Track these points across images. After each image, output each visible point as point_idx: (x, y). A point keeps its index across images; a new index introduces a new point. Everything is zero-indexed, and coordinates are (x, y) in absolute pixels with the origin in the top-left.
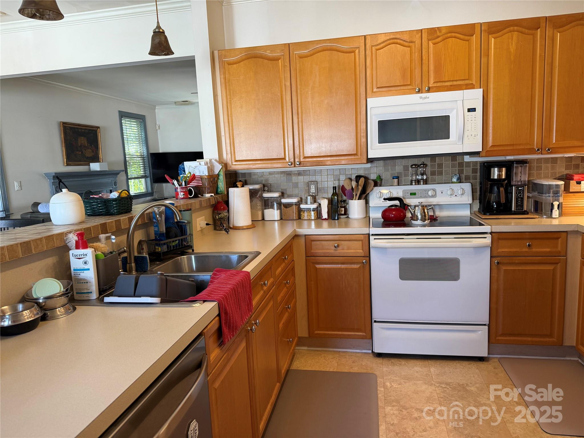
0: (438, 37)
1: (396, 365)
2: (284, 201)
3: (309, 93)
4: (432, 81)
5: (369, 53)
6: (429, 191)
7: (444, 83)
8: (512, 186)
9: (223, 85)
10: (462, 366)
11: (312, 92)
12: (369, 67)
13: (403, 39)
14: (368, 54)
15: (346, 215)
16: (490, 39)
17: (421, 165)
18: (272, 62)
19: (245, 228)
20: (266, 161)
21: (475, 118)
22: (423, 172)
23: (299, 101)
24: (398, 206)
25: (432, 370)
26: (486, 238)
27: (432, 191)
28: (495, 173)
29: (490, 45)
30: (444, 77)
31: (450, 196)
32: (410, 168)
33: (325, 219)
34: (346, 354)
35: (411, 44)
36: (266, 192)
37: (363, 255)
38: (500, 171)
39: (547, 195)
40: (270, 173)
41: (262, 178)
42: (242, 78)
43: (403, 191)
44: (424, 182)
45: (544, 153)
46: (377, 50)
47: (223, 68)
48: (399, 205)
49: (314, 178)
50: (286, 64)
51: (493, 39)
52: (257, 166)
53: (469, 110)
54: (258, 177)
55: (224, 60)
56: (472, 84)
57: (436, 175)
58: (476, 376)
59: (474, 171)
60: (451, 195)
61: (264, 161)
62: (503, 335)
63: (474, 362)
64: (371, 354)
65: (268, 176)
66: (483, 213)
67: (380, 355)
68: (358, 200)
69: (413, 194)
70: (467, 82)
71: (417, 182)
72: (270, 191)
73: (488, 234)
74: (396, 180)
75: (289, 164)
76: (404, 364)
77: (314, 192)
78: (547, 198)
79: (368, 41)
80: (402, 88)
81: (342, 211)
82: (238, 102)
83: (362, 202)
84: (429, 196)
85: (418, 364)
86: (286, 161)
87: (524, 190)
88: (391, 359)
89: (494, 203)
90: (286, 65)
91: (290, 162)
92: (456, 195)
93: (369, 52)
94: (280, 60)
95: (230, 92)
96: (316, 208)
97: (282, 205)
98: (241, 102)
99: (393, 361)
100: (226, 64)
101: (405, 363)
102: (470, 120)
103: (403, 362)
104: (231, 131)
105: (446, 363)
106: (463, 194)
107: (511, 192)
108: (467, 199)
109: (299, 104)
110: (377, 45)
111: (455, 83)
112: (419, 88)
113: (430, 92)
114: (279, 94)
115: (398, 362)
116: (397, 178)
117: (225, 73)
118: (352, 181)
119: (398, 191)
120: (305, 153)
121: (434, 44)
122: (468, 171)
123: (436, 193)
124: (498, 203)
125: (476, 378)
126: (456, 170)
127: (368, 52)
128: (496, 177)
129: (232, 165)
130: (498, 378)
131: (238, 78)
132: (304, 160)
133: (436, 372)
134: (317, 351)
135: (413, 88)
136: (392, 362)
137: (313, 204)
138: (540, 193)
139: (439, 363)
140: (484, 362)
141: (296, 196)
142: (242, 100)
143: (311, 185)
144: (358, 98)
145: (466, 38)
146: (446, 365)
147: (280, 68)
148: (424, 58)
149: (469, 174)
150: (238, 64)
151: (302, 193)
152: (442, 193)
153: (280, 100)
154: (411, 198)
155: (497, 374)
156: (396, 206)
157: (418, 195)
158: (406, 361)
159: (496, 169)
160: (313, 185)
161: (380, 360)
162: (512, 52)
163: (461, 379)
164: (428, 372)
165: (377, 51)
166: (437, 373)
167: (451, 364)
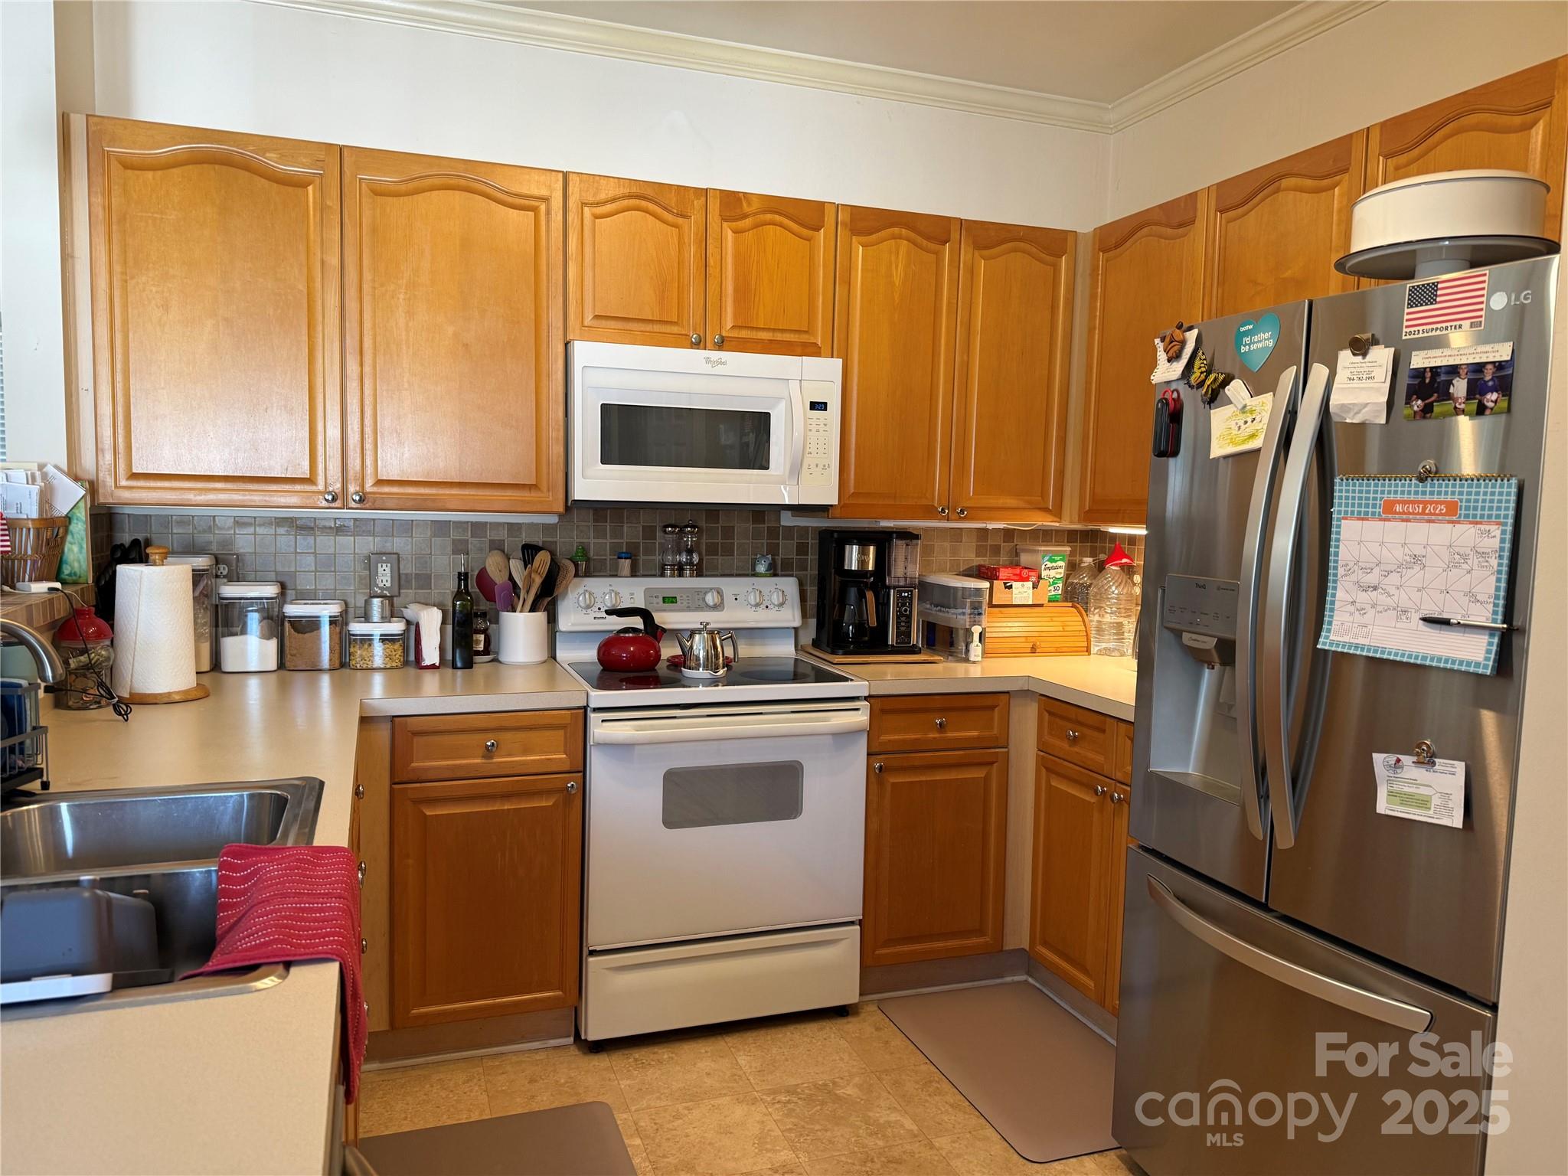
0: (744, 216)
1: (649, 1064)
2: (293, 610)
3: (398, 299)
4: (729, 322)
5: (576, 221)
6: (705, 593)
7: (754, 333)
8: (889, 588)
9: (101, 229)
10: (807, 1036)
11: (408, 296)
12: (574, 256)
13: (662, 204)
14: (573, 223)
15: (489, 654)
16: (853, 246)
17: (687, 526)
18: (281, 186)
19: (177, 698)
20: (244, 482)
21: (825, 425)
22: (691, 545)
23: (367, 316)
24: (641, 630)
25: (743, 1060)
26: (857, 709)
27: (715, 593)
28: (853, 557)
29: (853, 259)
30: (755, 316)
31: (754, 608)
32: (659, 534)
33: (433, 667)
34: (503, 1061)
35: (680, 220)
36: (225, 580)
37: (567, 768)
38: (863, 553)
39: (960, 611)
40: (239, 523)
41: (209, 537)
42: (173, 217)
43: (645, 592)
44: (693, 571)
45: (953, 518)
46: (596, 217)
47: (104, 174)
48: (641, 626)
49: (389, 545)
50: (329, 203)
51: (861, 247)
52: (211, 497)
53: (814, 406)
54: (195, 531)
55: (108, 151)
56: (815, 343)
57: (718, 555)
58: (846, 1057)
59: (802, 549)
60: (757, 605)
61: (239, 481)
62: (890, 942)
63: (828, 1021)
64: (572, 1048)
65: (229, 528)
66: (829, 650)
67: (599, 1047)
68: (529, 612)
69: (670, 600)
70: (804, 338)
71: (678, 569)
72: (235, 579)
73: (861, 700)
74: (626, 564)
75: (326, 496)
76: (669, 1058)
77: (388, 584)
78: (959, 617)
79: (573, 190)
80: (657, 328)
81: (478, 642)
82: (154, 289)
83: (541, 616)
84: (707, 605)
85: (703, 1051)
86: (313, 488)
87: (912, 597)
88: (631, 1052)
89: (851, 627)
90: (329, 207)
91: (329, 493)
92: (767, 607)
93: (574, 219)
94: (310, 188)
95: (124, 252)
96: (401, 635)
97: (287, 625)
98: (163, 292)
99: (637, 1056)
100: (114, 163)
101: (671, 1055)
102: (814, 430)
103: (663, 1052)
104: (119, 377)
105: (769, 1038)
106: (781, 605)
107: (885, 601)
108: (790, 616)
109: (367, 325)
110: (598, 204)
111: (779, 336)
112: (699, 336)
113: (724, 349)
114: (302, 287)
115: (652, 1056)
116: (629, 555)
117: (110, 192)
118: (509, 559)
119: (633, 591)
120: (379, 471)
121: (735, 232)
122: (787, 549)
123: (722, 599)
124: (860, 627)
125: (847, 1063)
126: (763, 543)
127: (572, 217)
128: (854, 567)
129: (116, 487)
130: (892, 1053)
131: (158, 216)
132: (375, 489)
133: (754, 1065)
134: (413, 1067)
135: (683, 332)
136: (636, 1060)
137: (390, 622)
138: (941, 606)
139: (750, 1040)
140: (850, 1019)
141: (328, 597)
142: (170, 286)
143: (380, 565)
144: (544, 334)
145: (805, 232)
146: (770, 1042)
147: (311, 213)
148: (711, 261)
149: (790, 557)
150: (160, 173)
151: (346, 588)
152: (736, 599)
153: (305, 305)
154: (664, 611)
155: (887, 1042)
156: (635, 630)
157: (682, 603)
158: (669, 1049)
159: (855, 548)
160: (384, 565)
161: (601, 1061)
162: (897, 284)
163: (818, 1072)
164: (734, 1070)
165: (597, 220)
166: (756, 1068)
167: (780, 1036)
